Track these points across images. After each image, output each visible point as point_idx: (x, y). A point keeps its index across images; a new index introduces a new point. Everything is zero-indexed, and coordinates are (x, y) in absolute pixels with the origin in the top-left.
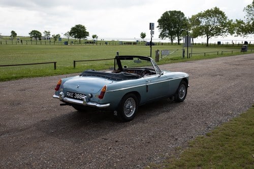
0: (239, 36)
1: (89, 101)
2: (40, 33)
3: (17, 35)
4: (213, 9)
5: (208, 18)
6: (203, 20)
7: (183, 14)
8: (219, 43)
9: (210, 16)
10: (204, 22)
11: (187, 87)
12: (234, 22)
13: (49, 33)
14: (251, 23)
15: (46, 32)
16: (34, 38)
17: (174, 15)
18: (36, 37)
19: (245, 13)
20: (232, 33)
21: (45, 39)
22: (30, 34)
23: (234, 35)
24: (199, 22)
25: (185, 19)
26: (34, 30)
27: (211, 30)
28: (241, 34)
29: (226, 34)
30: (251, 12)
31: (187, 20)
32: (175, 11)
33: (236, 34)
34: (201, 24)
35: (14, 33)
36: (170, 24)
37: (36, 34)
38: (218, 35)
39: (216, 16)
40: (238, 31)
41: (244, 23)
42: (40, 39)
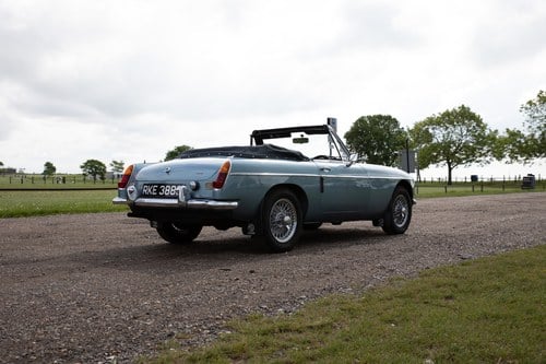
0: (515, 163)
1: (193, 198)
2: (103, 165)
3: (57, 172)
4: (458, 110)
5: (447, 128)
6: (437, 132)
7: (395, 122)
8: (474, 178)
9: (451, 123)
10: (439, 135)
11: (410, 204)
12: (502, 134)
13: (122, 164)
14: (537, 136)
15: (115, 162)
16: (90, 176)
17: (377, 123)
18: (94, 174)
19: (525, 116)
20: (500, 157)
21: (113, 177)
22: (82, 167)
23: (504, 160)
24: (429, 137)
25: (400, 132)
26: (91, 159)
27: (456, 152)
28: (519, 158)
29: (488, 159)
30: (536, 115)
31: (406, 134)
32: (380, 117)
33: (509, 159)
34: (435, 141)
35: (50, 168)
36: (369, 141)
37: (94, 167)
38: (471, 161)
39: (464, 124)
40: (512, 151)
41: (522, 136)
42: (102, 178)
